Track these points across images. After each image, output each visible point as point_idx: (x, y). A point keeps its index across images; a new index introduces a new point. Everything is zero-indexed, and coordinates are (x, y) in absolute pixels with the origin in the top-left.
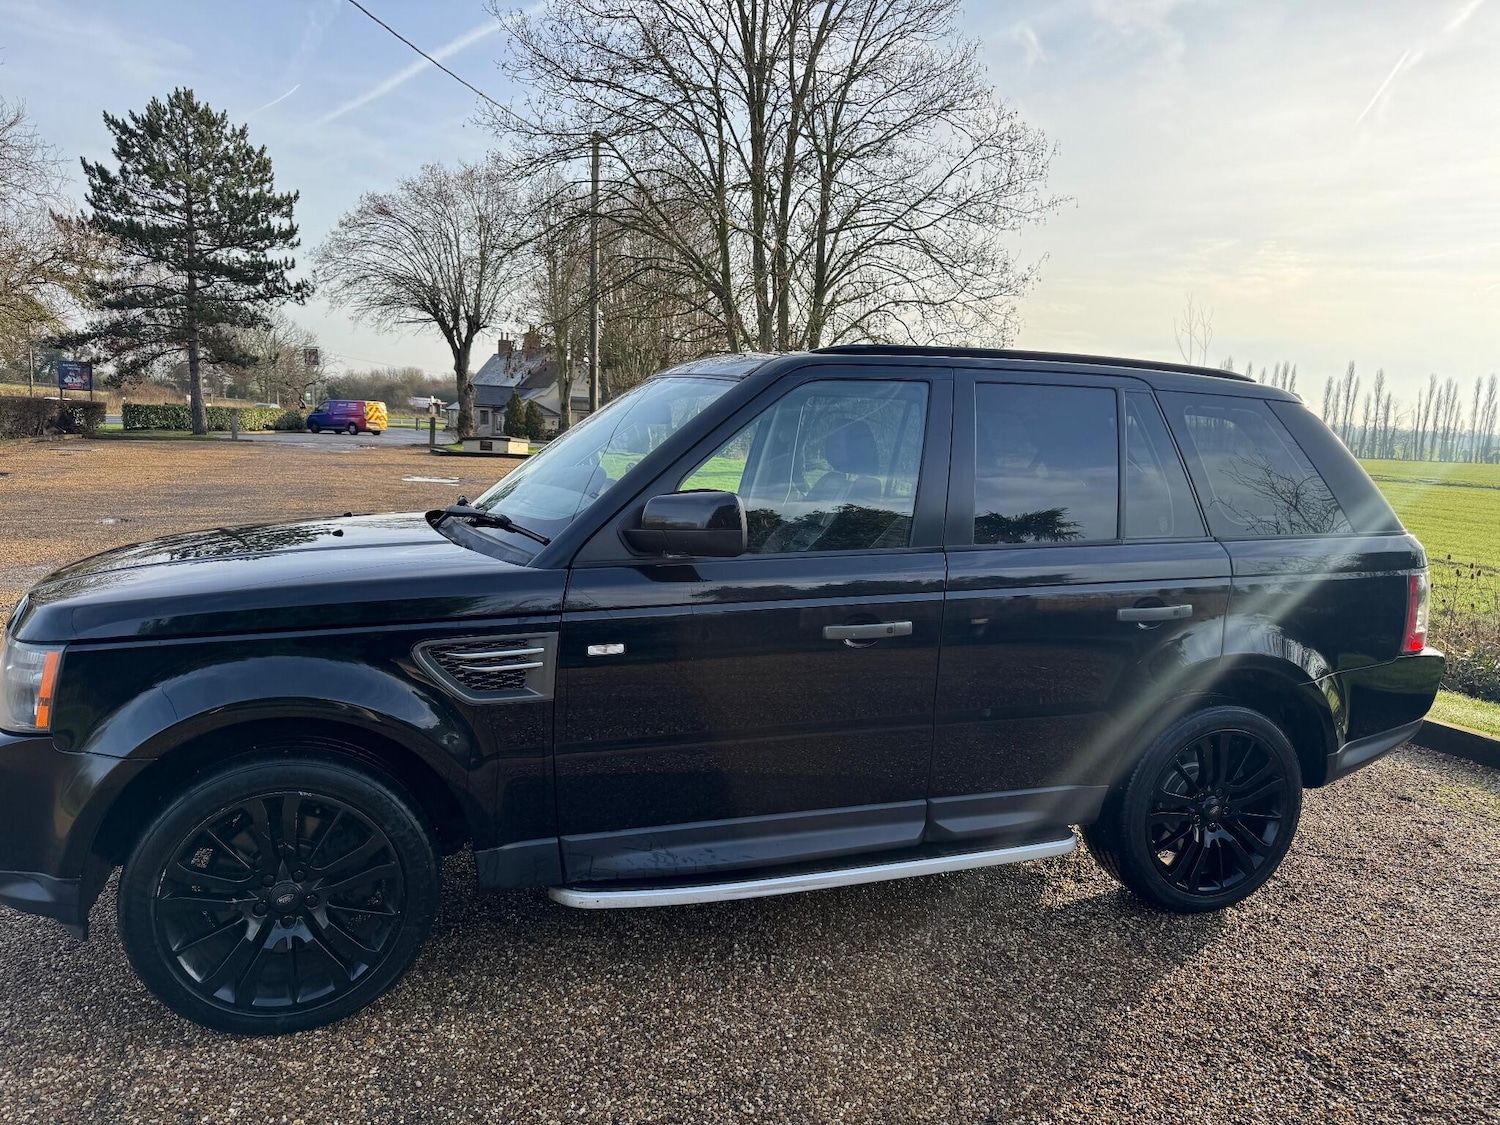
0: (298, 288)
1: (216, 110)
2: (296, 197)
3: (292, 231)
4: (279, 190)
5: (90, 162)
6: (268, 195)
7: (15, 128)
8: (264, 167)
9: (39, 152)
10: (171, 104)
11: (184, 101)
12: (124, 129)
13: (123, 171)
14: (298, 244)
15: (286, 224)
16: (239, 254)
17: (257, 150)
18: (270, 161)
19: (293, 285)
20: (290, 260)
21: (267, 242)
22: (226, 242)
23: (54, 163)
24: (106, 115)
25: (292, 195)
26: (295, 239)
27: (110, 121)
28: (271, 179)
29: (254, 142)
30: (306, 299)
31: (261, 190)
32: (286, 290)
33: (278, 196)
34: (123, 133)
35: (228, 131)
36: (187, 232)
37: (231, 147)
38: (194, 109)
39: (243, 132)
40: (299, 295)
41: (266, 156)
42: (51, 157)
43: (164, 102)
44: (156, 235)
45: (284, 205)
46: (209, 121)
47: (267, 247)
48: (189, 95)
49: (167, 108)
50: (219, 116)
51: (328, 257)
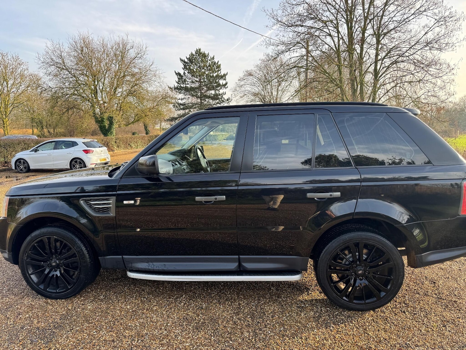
0: (227, 100)
1: (206, 53)
2: (227, 74)
3: (226, 84)
4: (222, 72)
5: (177, 72)
6: (220, 74)
7: (152, 66)
8: (219, 67)
9: (158, 71)
10: (196, 53)
11: (198, 52)
12: (185, 62)
13: (184, 73)
14: (227, 87)
15: (224, 82)
16: (213, 92)
17: (216, 62)
18: (220, 65)
19: (226, 99)
20: (224, 92)
21: (220, 88)
22: (209, 89)
23: (161, 74)
24: (180, 59)
25: (226, 74)
26: (226, 86)
27: (181, 60)
28: (220, 70)
29: (216, 60)
30: (230, 103)
31: (218, 73)
32: (224, 101)
33: (222, 75)
34: (184, 63)
35: (209, 58)
36: (200, 88)
37: (210, 62)
38: (201, 54)
39: (213, 58)
40: (228, 102)
41: (219, 63)
42: (160, 72)
43: (194, 53)
44: (192, 89)
45: (224, 77)
46: (204, 56)
47: (220, 89)
48: (200, 50)
49: (195, 54)
50: (207, 54)
51: (236, 90)
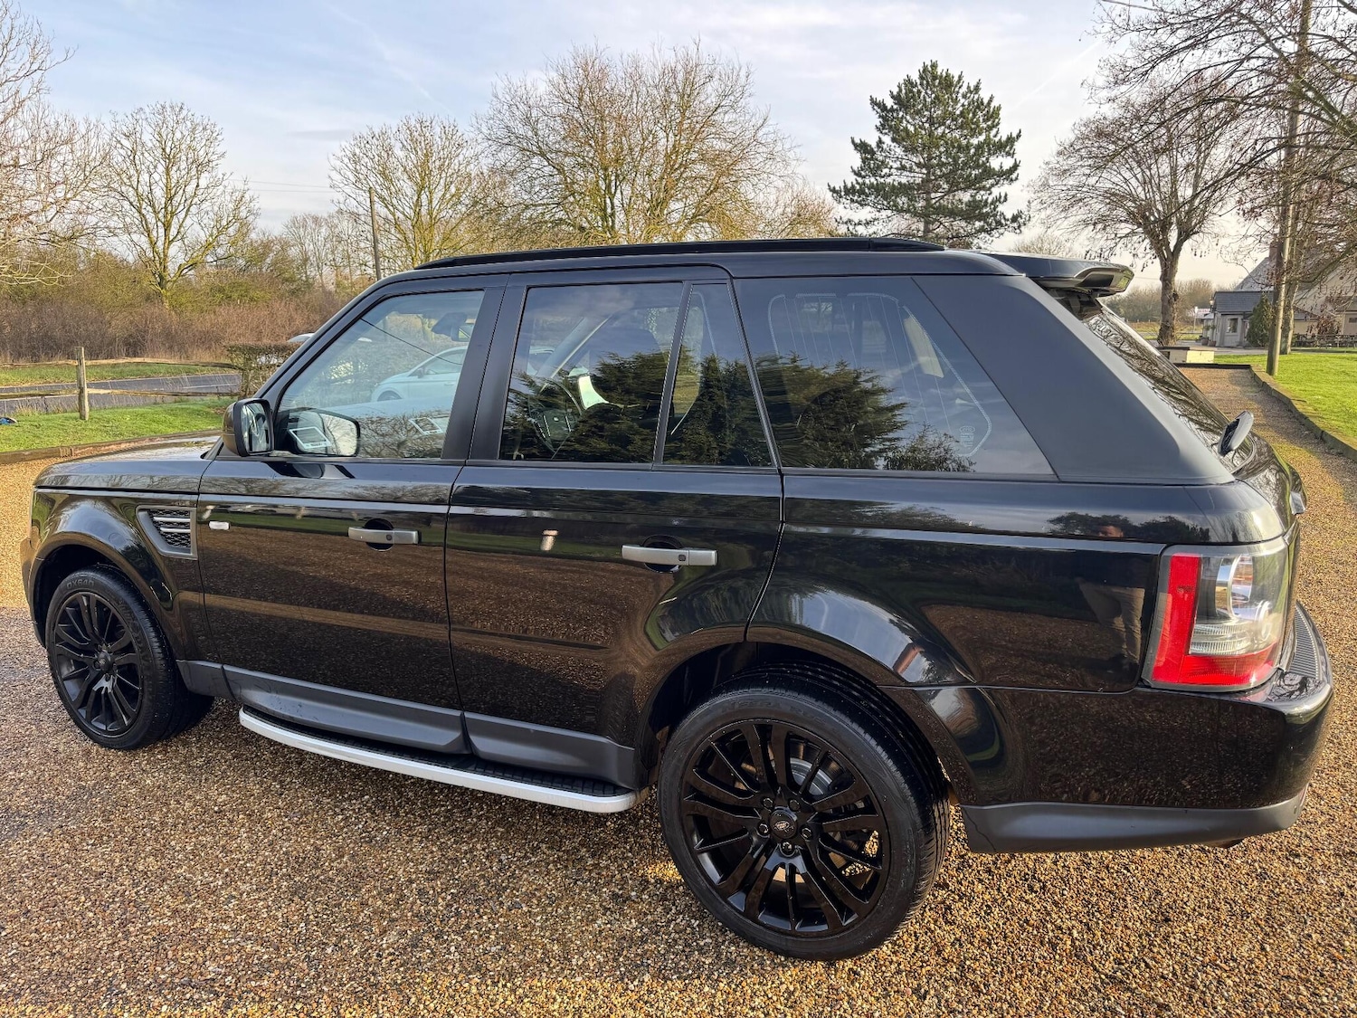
0: (1014, 219)
1: (955, 74)
2: (1019, 136)
3: (1015, 167)
4: (1004, 132)
5: (857, 141)
6: (997, 139)
7: (764, 130)
8: (993, 116)
9: (779, 144)
10: (921, 78)
11: (929, 73)
12: (882, 106)
13: (880, 142)
14: (1017, 179)
15: (1008, 163)
16: (966, 197)
17: (985, 101)
18: (999, 108)
19: (1009, 216)
20: (1003, 195)
21: (991, 181)
22: (954, 187)
23: (790, 150)
24: (872, 99)
25: (1014, 135)
26: (1014, 176)
27: (874, 102)
28: (998, 124)
29: (984, 95)
30: (1022, 228)
31: (988, 136)
32: (1003, 221)
33: (1004, 139)
34: (882, 111)
35: (964, 89)
36: (926, 186)
37: (966, 103)
38: (934, 78)
39: (977, 88)
40: (1015, 225)
41: (994, 104)
42: (787, 146)
43: (915, 77)
44: (904, 189)
45: (1006, 146)
46: (947, 83)
47: (993, 185)
48: (934, 66)
49: (918, 82)
50: (956, 79)
51: (1046, 185)
